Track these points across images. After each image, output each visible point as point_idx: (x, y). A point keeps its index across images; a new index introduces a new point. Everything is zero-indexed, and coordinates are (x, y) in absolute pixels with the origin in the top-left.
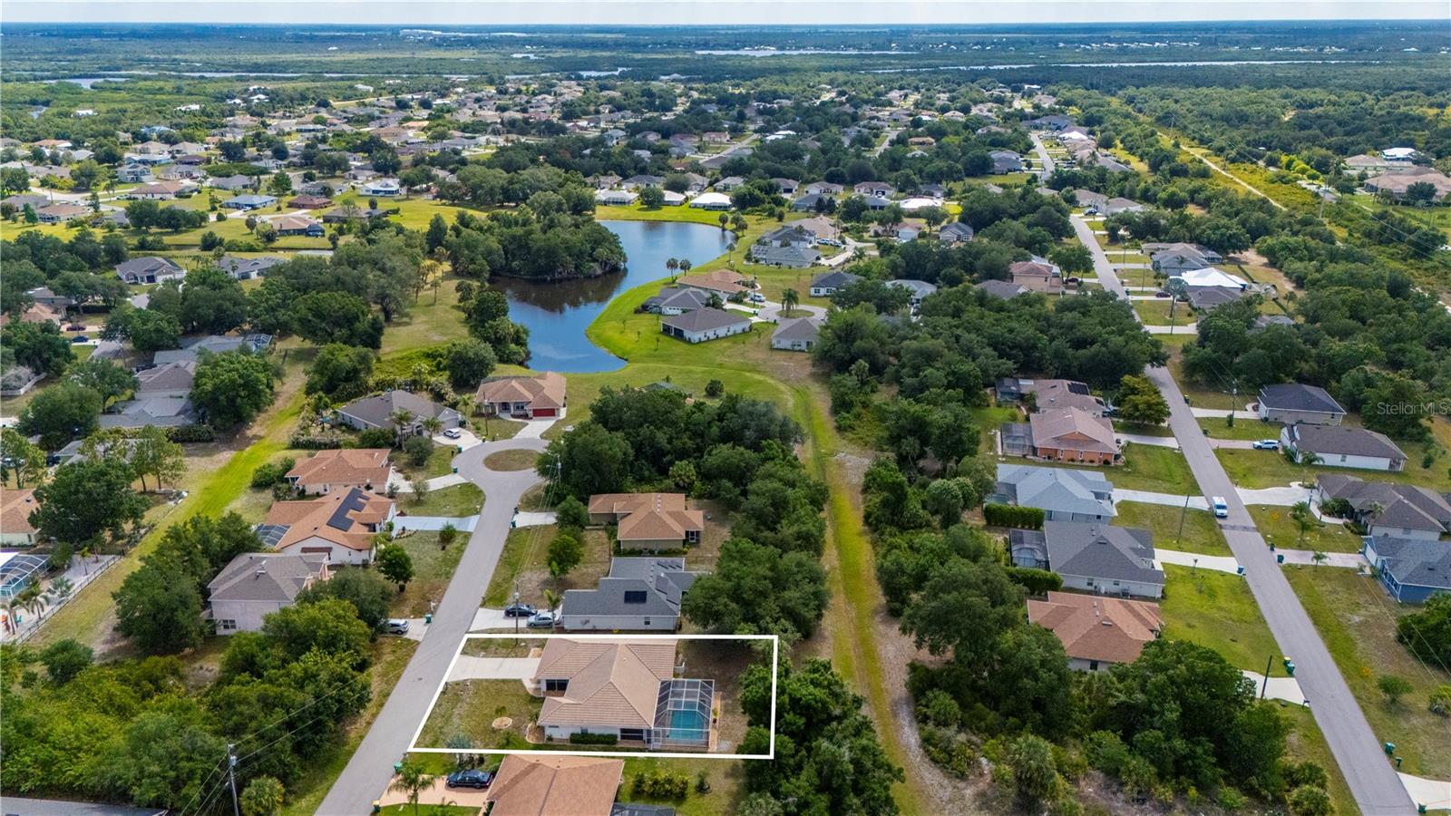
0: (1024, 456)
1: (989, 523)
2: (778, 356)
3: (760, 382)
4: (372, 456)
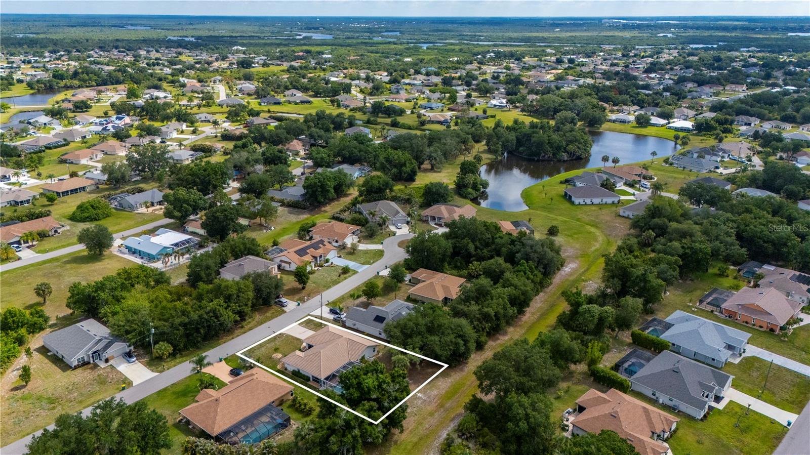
0: (712, 311)
1: (634, 342)
3: (590, 233)
4: (348, 228)
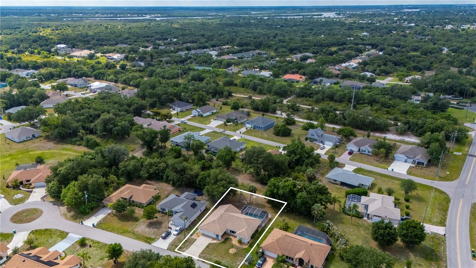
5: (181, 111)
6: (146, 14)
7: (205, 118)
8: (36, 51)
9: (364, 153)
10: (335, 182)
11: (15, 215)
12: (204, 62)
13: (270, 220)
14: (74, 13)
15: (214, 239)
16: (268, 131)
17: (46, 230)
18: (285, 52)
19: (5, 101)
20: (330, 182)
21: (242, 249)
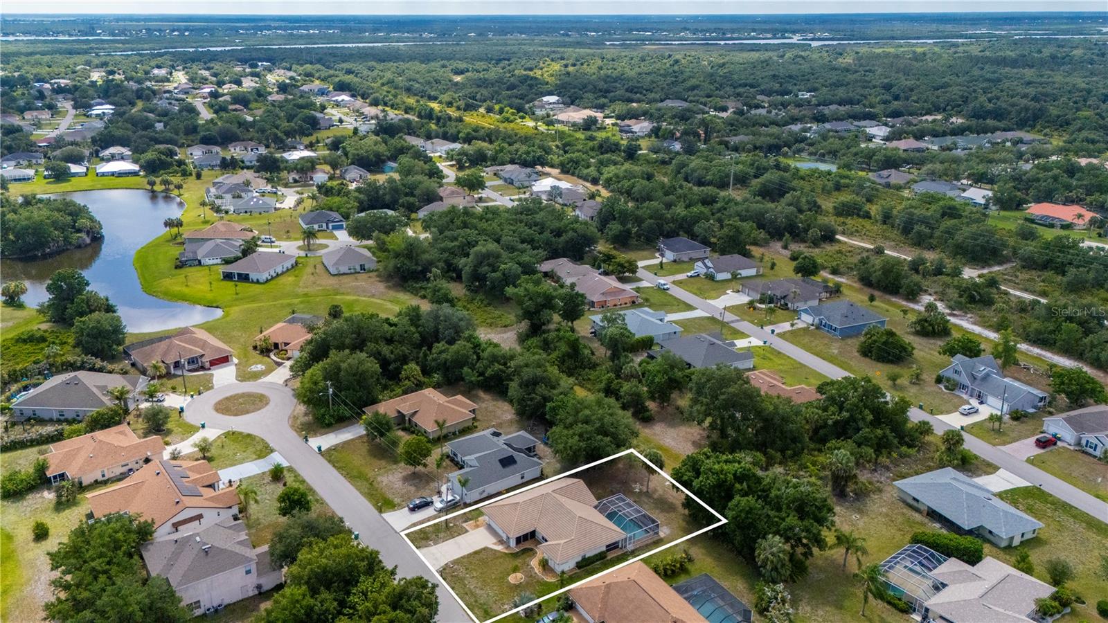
2: (345, 279)
5: (675, 261)
6: (794, 32)
7: (716, 285)
8: (497, 107)
9: (1091, 451)
10: (915, 504)
11: (227, 398)
12: (830, 153)
13: (659, 542)
14: (637, 30)
15: (501, 542)
16: (849, 341)
17: (249, 435)
18: (1093, 142)
19: (361, 196)
20: (904, 502)
21: (538, 581)
